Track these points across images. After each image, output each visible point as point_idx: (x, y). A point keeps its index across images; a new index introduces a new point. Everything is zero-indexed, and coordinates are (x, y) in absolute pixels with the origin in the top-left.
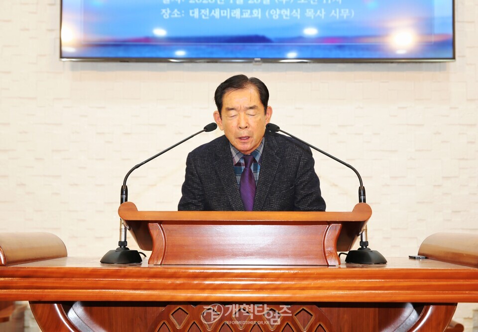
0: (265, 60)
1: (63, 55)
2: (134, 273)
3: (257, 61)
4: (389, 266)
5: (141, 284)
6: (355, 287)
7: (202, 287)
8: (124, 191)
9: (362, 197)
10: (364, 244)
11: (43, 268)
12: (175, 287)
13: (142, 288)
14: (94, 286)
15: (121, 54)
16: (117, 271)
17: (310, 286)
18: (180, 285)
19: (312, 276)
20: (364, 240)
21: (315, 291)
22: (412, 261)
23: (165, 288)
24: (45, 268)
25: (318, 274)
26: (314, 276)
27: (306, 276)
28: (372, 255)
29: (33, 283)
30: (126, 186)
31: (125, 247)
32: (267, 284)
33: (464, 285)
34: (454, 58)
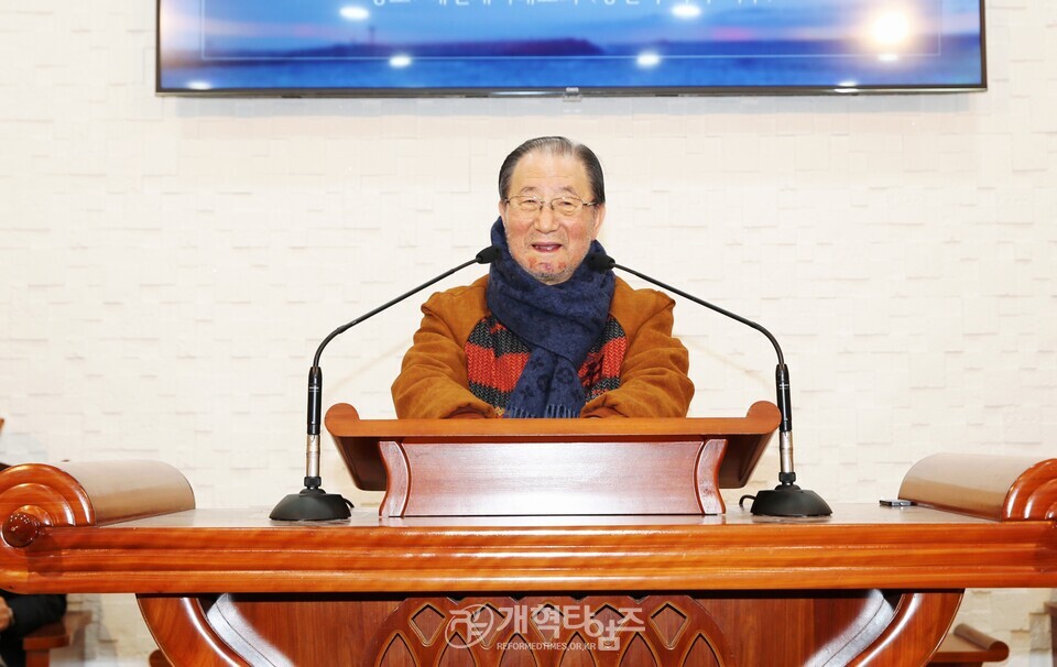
0: (588, 91)
1: (165, 85)
2: (341, 537)
3: (570, 94)
4: (836, 519)
5: (354, 560)
6: (766, 561)
7: (471, 563)
8: (315, 376)
9: (783, 384)
10: (787, 478)
11: (165, 530)
12: (421, 565)
13: (356, 566)
14: (261, 563)
15: (285, 80)
17: (680, 560)
18: (429, 559)
19: (684, 540)
20: (787, 470)
21: (690, 569)
22: (886, 510)
23: (401, 566)
25: (694, 536)
26: (688, 540)
27: (671, 540)
28: (803, 499)
30: (320, 368)
31: (316, 487)
32: (597, 558)
33: (972, 554)
34: (983, 85)
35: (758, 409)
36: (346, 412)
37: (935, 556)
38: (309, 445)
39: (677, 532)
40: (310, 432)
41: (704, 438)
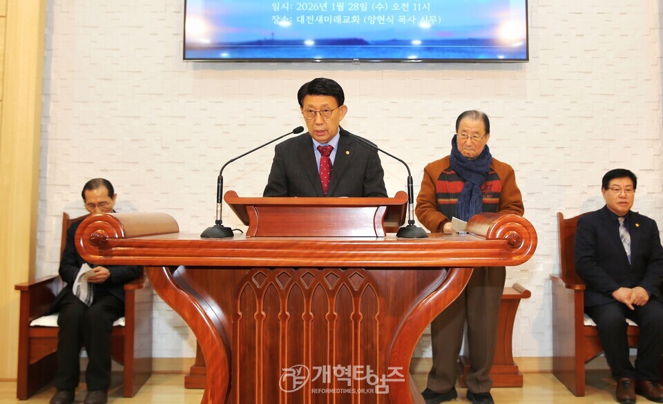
0: (363, 60)
1: (187, 57)
2: (222, 244)
3: (355, 61)
8: (220, 180)
9: (410, 185)
10: (412, 222)
15: (236, 55)
16: (210, 243)
20: (411, 219)
28: (416, 231)
29: (146, 251)
30: (222, 176)
31: (220, 224)
32: (324, 253)
34: (527, 59)
35: (399, 194)
36: (232, 194)
38: (217, 206)
40: (218, 202)
41: (378, 206)
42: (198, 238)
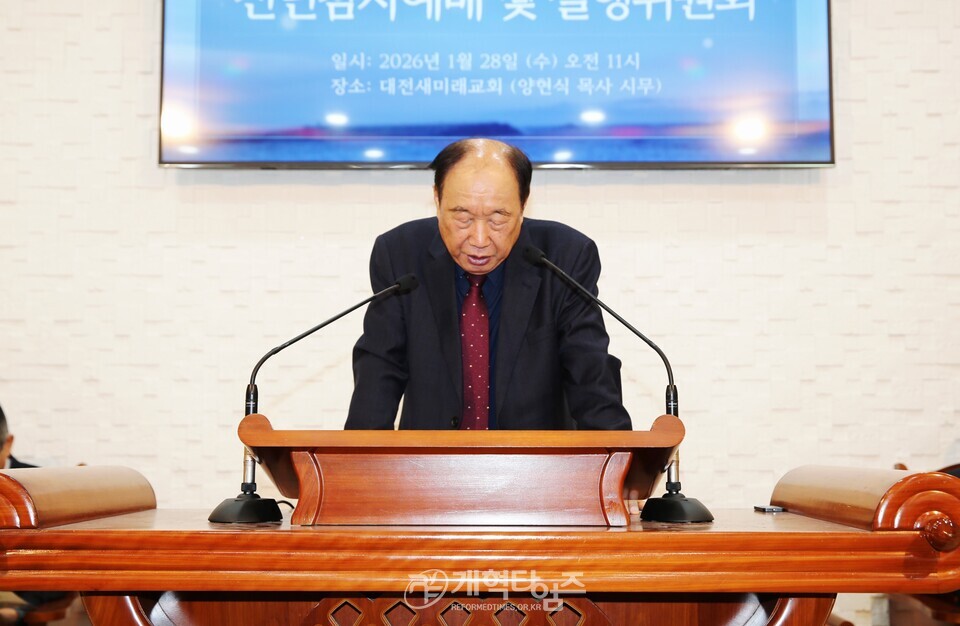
1: (165, 158)
2: (263, 540)
4: (716, 528)
5: (275, 561)
6: (656, 566)
7: (382, 565)
8: (252, 393)
9: (672, 404)
10: (674, 487)
11: (103, 532)
12: (336, 566)
13: (277, 567)
14: (194, 564)
15: (263, 155)
16: (234, 538)
17: (575, 564)
18: (345, 561)
19: (578, 546)
20: (673, 480)
22: (760, 516)
23: (318, 567)
24: (107, 532)
25: (588, 542)
26: (583, 545)
27: (567, 545)
28: (687, 508)
29: (85, 558)
30: (256, 386)
31: (252, 493)
32: (499, 561)
33: (847, 561)
34: (832, 161)
36: (259, 422)
37: (811, 562)
39: (573, 538)
42: (204, 526)
